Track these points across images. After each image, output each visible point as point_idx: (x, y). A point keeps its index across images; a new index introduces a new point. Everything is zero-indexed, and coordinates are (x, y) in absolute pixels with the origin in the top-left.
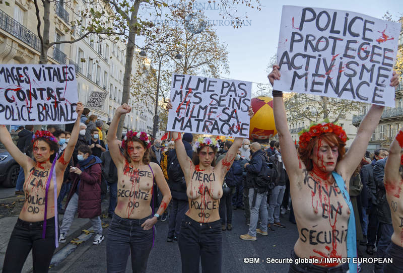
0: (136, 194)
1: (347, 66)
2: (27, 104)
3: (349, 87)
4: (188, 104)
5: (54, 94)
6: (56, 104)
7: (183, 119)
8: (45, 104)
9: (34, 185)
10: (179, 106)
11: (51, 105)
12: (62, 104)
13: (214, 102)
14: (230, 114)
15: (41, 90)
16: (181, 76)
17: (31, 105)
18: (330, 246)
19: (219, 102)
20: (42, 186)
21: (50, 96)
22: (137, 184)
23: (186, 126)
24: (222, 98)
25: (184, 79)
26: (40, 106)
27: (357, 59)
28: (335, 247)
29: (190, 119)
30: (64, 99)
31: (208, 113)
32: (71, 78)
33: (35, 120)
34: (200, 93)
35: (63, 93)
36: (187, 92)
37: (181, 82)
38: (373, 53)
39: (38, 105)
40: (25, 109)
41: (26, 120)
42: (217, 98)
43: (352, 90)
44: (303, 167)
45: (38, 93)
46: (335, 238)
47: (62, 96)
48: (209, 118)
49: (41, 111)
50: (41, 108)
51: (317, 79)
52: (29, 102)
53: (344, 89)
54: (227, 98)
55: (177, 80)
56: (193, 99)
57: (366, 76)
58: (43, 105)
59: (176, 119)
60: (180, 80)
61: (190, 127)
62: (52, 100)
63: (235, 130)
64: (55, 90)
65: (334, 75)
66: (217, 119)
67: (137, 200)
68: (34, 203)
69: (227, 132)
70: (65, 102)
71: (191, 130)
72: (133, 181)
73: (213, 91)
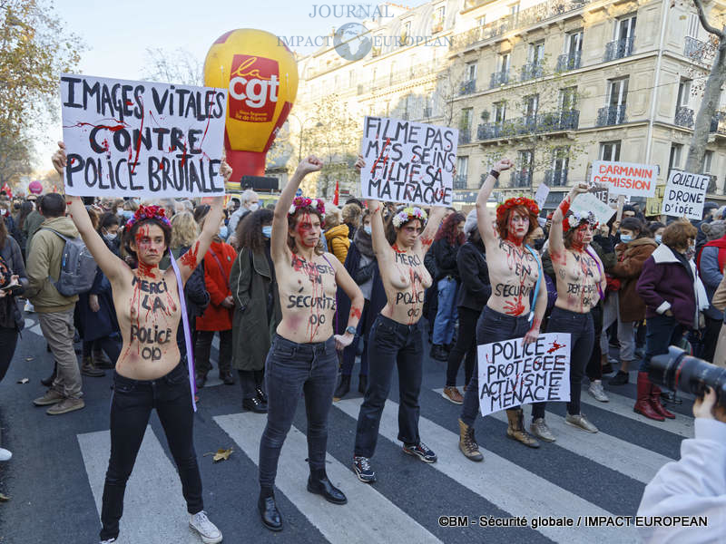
0: (319, 302)
1: (526, 379)
2: (130, 157)
3: (528, 393)
4: (385, 160)
5: (184, 140)
6: (184, 158)
7: (379, 182)
8: (164, 159)
9: (149, 308)
10: (375, 165)
11: (174, 161)
12: (195, 159)
13: (417, 158)
14: (434, 175)
15: (161, 132)
16: (375, 119)
17: (136, 160)
18: (517, 298)
19: (422, 158)
20: (164, 310)
21: (175, 144)
22: (320, 285)
23: (384, 192)
24: (427, 152)
25: (380, 124)
26: (154, 162)
27: (533, 372)
28: (520, 299)
29: (388, 182)
30: (199, 151)
31: (409, 173)
32: (218, 112)
33: (141, 188)
34: (400, 145)
35: (200, 140)
36: (384, 143)
37: (376, 129)
38: (545, 363)
39: (151, 159)
40: (124, 166)
41: (125, 188)
42: (420, 151)
43: (531, 395)
44: (498, 235)
45: (154, 136)
46: (522, 292)
47: (197, 145)
48: (411, 181)
49: (154, 171)
50: (155, 165)
51: (507, 396)
52: (134, 153)
53: (526, 396)
54: (432, 152)
55: (372, 126)
56: (392, 154)
57: (541, 382)
58: (160, 161)
59: (371, 182)
60: (375, 126)
61: (389, 193)
62: (179, 151)
63: (439, 196)
64: (186, 134)
65: (517, 390)
66: (420, 183)
67: (322, 312)
68: (152, 342)
69: (430, 200)
70: (201, 156)
71: (390, 198)
72: (313, 281)
73: (415, 142)
